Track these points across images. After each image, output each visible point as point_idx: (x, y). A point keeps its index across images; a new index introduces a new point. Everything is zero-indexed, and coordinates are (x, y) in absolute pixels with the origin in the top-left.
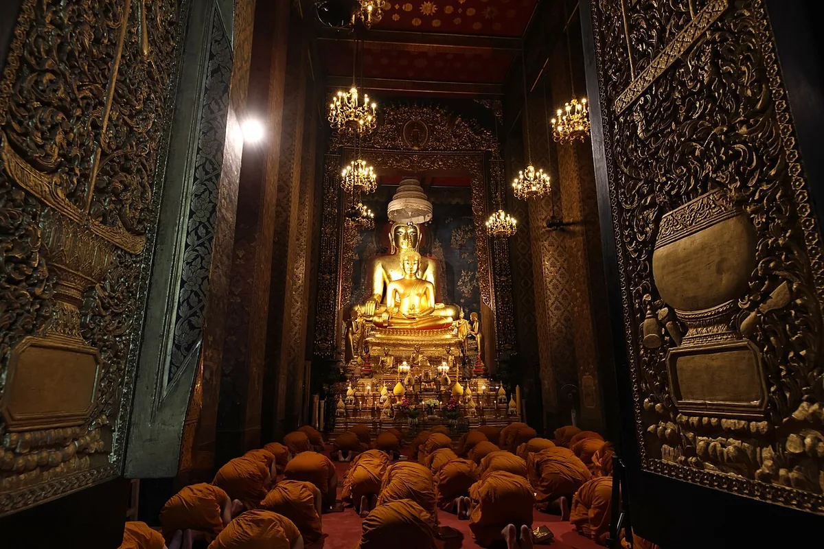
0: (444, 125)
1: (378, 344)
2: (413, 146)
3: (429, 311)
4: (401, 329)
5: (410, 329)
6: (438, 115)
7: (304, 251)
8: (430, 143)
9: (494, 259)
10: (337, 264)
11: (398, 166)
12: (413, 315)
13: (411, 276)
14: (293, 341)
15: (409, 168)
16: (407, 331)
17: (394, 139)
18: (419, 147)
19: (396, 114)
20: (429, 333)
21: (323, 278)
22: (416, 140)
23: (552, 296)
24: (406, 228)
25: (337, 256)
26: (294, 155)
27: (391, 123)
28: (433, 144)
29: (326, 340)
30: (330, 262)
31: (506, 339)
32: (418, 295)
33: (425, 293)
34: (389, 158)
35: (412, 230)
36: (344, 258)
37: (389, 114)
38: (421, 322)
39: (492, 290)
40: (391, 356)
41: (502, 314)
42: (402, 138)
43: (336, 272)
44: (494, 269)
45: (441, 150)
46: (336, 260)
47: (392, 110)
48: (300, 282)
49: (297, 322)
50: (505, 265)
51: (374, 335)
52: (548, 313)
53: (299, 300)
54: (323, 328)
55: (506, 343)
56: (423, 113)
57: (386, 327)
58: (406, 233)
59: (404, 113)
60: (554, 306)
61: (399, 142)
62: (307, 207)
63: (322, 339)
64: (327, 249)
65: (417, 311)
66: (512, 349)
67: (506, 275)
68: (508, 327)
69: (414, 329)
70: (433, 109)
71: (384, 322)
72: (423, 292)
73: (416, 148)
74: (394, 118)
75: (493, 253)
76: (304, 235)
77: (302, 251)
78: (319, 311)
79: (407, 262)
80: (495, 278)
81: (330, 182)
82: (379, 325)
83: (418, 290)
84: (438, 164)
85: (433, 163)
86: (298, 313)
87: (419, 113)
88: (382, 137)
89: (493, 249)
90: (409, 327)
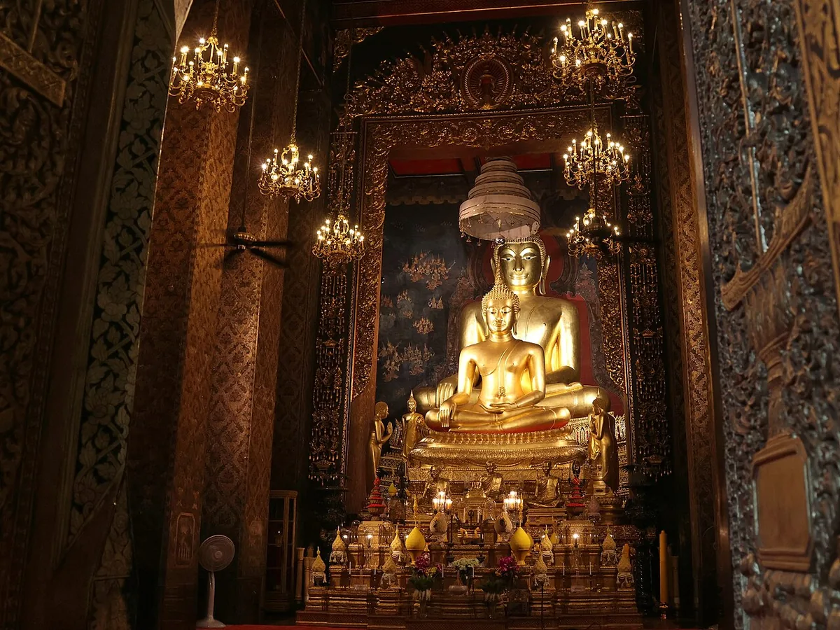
0: (538, 64)
1: (429, 461)
2: (481, 104)
3: (532, 399)
4: (473, 432)
5: (490, 433)
6: (528, 46)
7: (258, 303)
8: (512, 97)
9: (630, 297)
10: (347, 319)
11: (456, 141)
12: (499, 406)
13: (500, 336)
14: (236, 457)
15: (475, 143)
16: (485, 437)
17: (448, 95)
18: (492, 103)
19: (453, 52)
20: (525, 439)
21: (324, 345)
22: (486, 92)
23: (698, 364)
24: (520, 247)
25: (347, 307)
26: (207, 145)
27: (444, 68)
28: (518, 98)
29: (328, 453)
30: (336, 319)
31: (651, 447)
32: (510, 369)
33: (527, 365)
34: (441, 128)
35: (528, 250)
36: (360, 310)
37: (441, 54)
38: (512, 419)
39: (626, 356)
40: (443, 480)
41: (643, 400)
42: (464, 93)
43: (346, 335)
44: (630, 316)
45: (532, 106)
46: (346, 315)
47: (447, 46)
48: (250, 355)
49: (245, 425)
50: (650, 308)
51: (425, 445)
52: (691, 396)
53: (247, 386)
54: (323, 434)
55: (651, 454)
56: (499, 45)
57: (447, 429)
58: (518, 258)
59: (468, 48)
60: (702, 383)
61: (459, 100)
62: (265, 228)
63: (321, 454)
64: (331, 296)
65: (511, 398)
66: (663, 465)
67: (653, 327)
68: (656, 424)
69: (497, 432)
70: (517, 37)
71: (443, 419)
72: (523, 362)
73: (487, 107)
74: (449, 59)
75: (629, 287)
76: (258, 275)
77: (253, 303)
78: (317, 404)
79: (491, 310)
80: (631, 334)
81: (338, 181)
82: (436, 426)
83: (511, 360)
84: (527, 131)
85: (519, 130)
86: (246, 409)
87: (494, 46)
88: (427, 92)
89: (627, 279)
90: (488, 428)
